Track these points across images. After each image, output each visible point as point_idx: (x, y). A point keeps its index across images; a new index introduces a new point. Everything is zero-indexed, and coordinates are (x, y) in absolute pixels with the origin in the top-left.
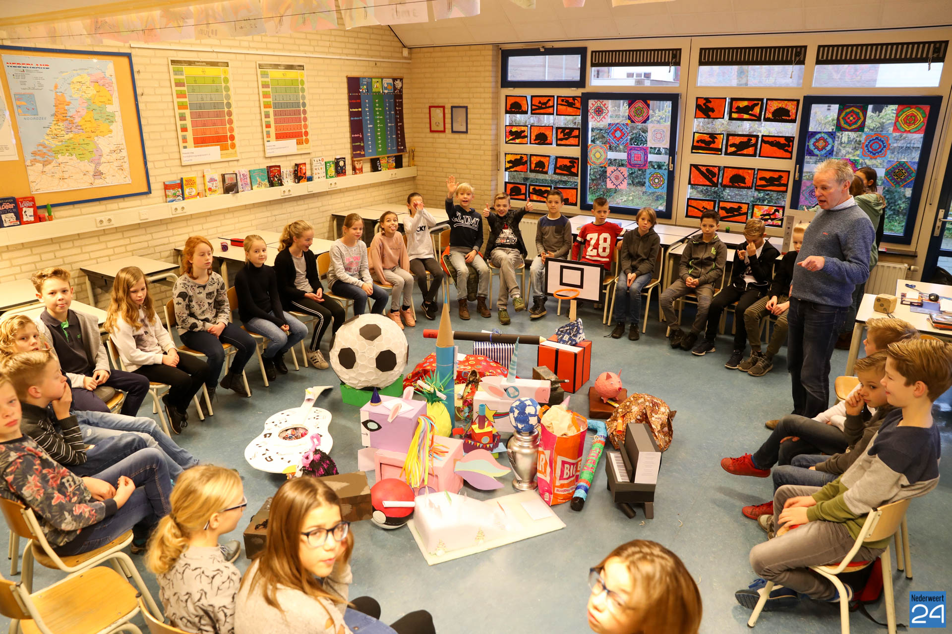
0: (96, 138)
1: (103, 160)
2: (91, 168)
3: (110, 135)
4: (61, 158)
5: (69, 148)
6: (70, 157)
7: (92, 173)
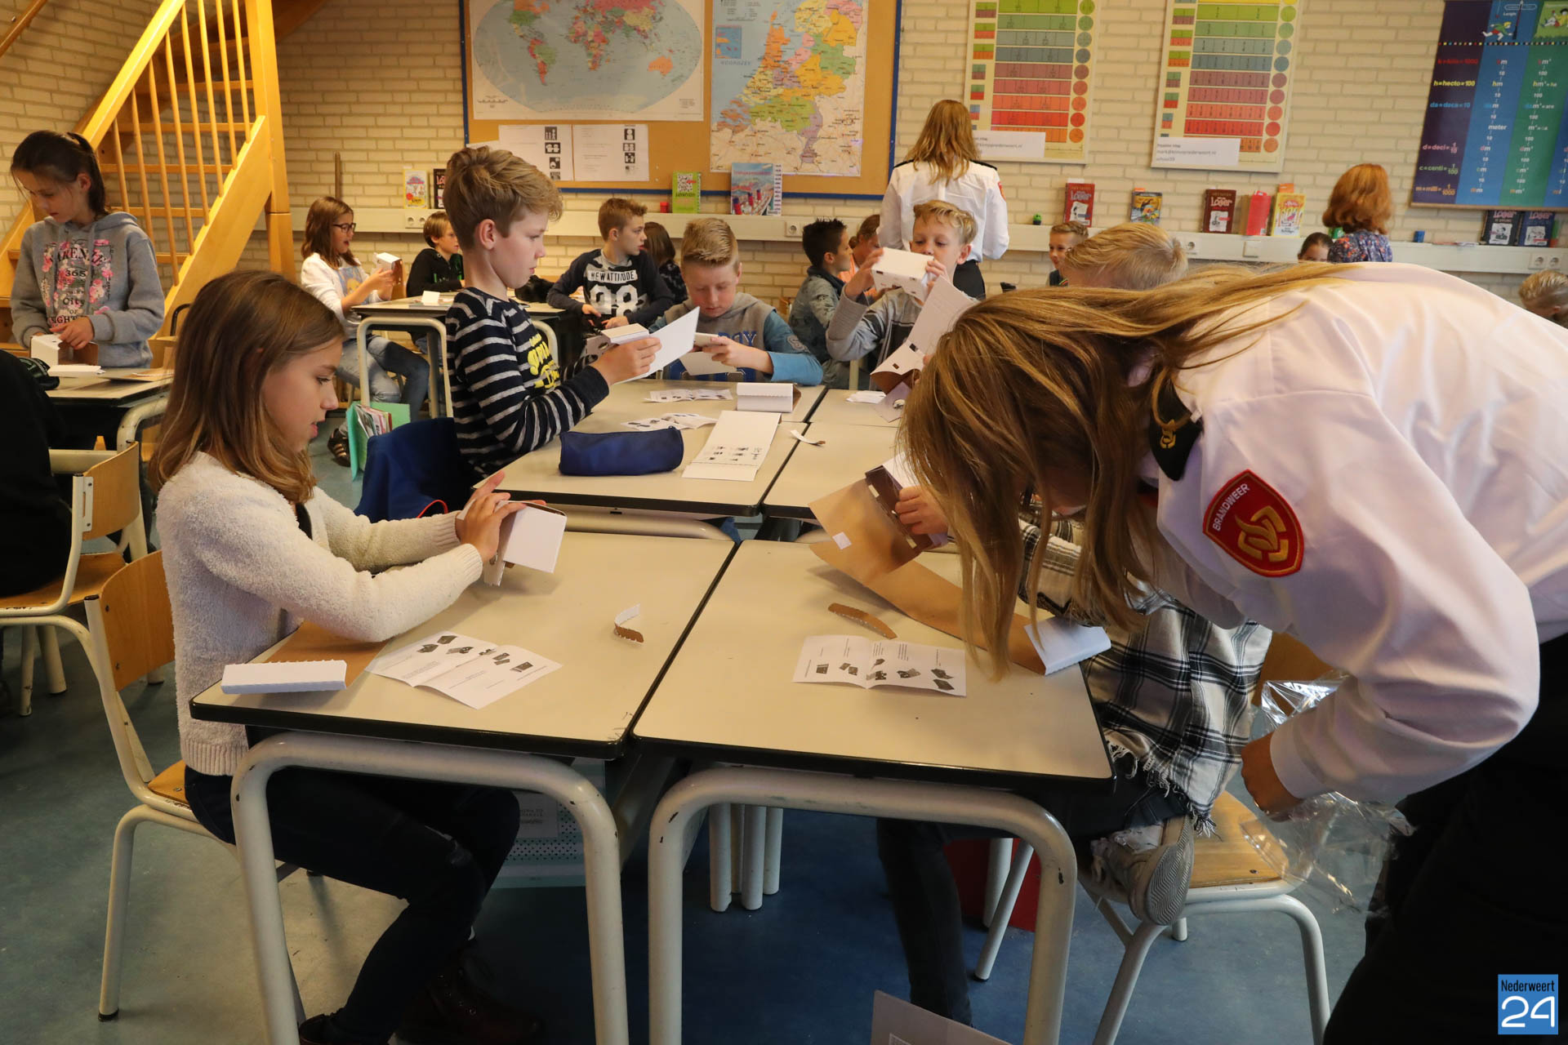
0: (817, 98)
1: (821, 133)
2: (800, 144)
3: (840, 95)
4: (760, 124)
5: (775, 109)
6: (772, 124)
7: (800, 152)
